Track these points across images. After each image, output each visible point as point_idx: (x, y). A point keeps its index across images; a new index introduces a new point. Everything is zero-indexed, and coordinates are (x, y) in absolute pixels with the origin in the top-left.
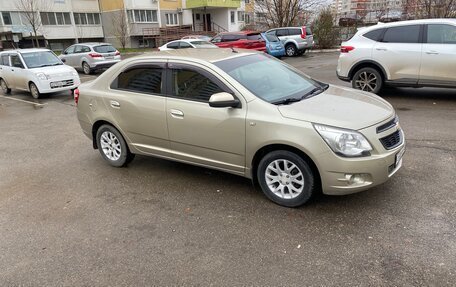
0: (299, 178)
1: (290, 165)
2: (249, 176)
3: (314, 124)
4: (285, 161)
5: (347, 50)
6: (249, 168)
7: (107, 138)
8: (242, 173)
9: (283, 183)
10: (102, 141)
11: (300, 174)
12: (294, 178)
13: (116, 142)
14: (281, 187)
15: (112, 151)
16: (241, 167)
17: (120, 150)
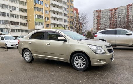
0: (84, 61)
1: (81, 57)
2: (69, 62)
3: (88, 45)
4: (80, 56)
5: (96, 36)
6: (69, 59)
7: (26, 54)
8: (67, 61)
9: (79, 63)
10: (25, 55)
11: (84, 60)
12: (82, 62)
13: (29, 55)
14: (79, 65)
15: (27, 57)
16: (66, 59)
17: (30, 57)
